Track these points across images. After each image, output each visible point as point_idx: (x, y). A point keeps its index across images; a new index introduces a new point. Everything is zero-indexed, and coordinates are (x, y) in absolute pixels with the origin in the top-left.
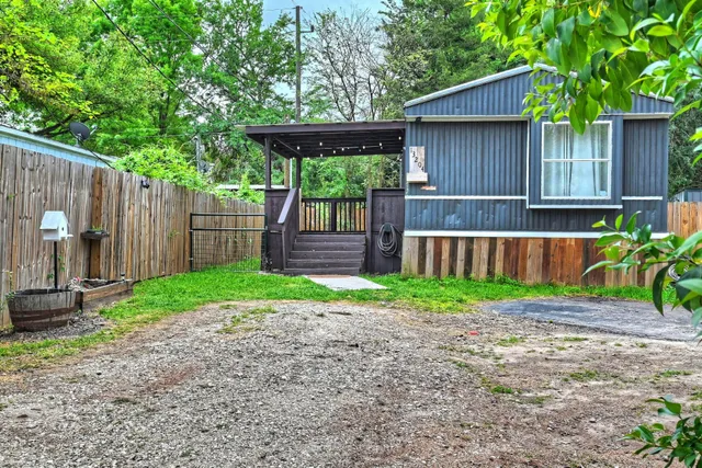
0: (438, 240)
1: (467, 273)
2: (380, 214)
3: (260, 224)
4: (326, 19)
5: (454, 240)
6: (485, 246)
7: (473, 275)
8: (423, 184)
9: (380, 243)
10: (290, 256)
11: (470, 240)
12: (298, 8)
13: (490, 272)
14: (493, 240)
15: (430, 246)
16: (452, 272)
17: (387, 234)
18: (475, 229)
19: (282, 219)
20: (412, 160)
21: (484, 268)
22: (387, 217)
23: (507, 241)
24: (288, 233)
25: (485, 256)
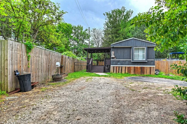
0: (116, 67)
1: (121, 72)
2: (106, 63)
3: (86, 64)
4: (94, 29)
5: (119, 67)
6: (124, 68)
7: (122, 73)
8: (114, 58)
9: (106, 67)
10: (92, 70)
11: (122, 67)
12: (89, 28)
13: (125, 72)
14: (126, 67)
15: (115, 68)
16: (119, 72)
17: (107, 66)
18: (123, 65)
19: (90, 63)
20: (112, 54)
21: (124, 72)
22: (107, 63)
23: (128, 67)
24: (91, 66)
25: (124, 70)
